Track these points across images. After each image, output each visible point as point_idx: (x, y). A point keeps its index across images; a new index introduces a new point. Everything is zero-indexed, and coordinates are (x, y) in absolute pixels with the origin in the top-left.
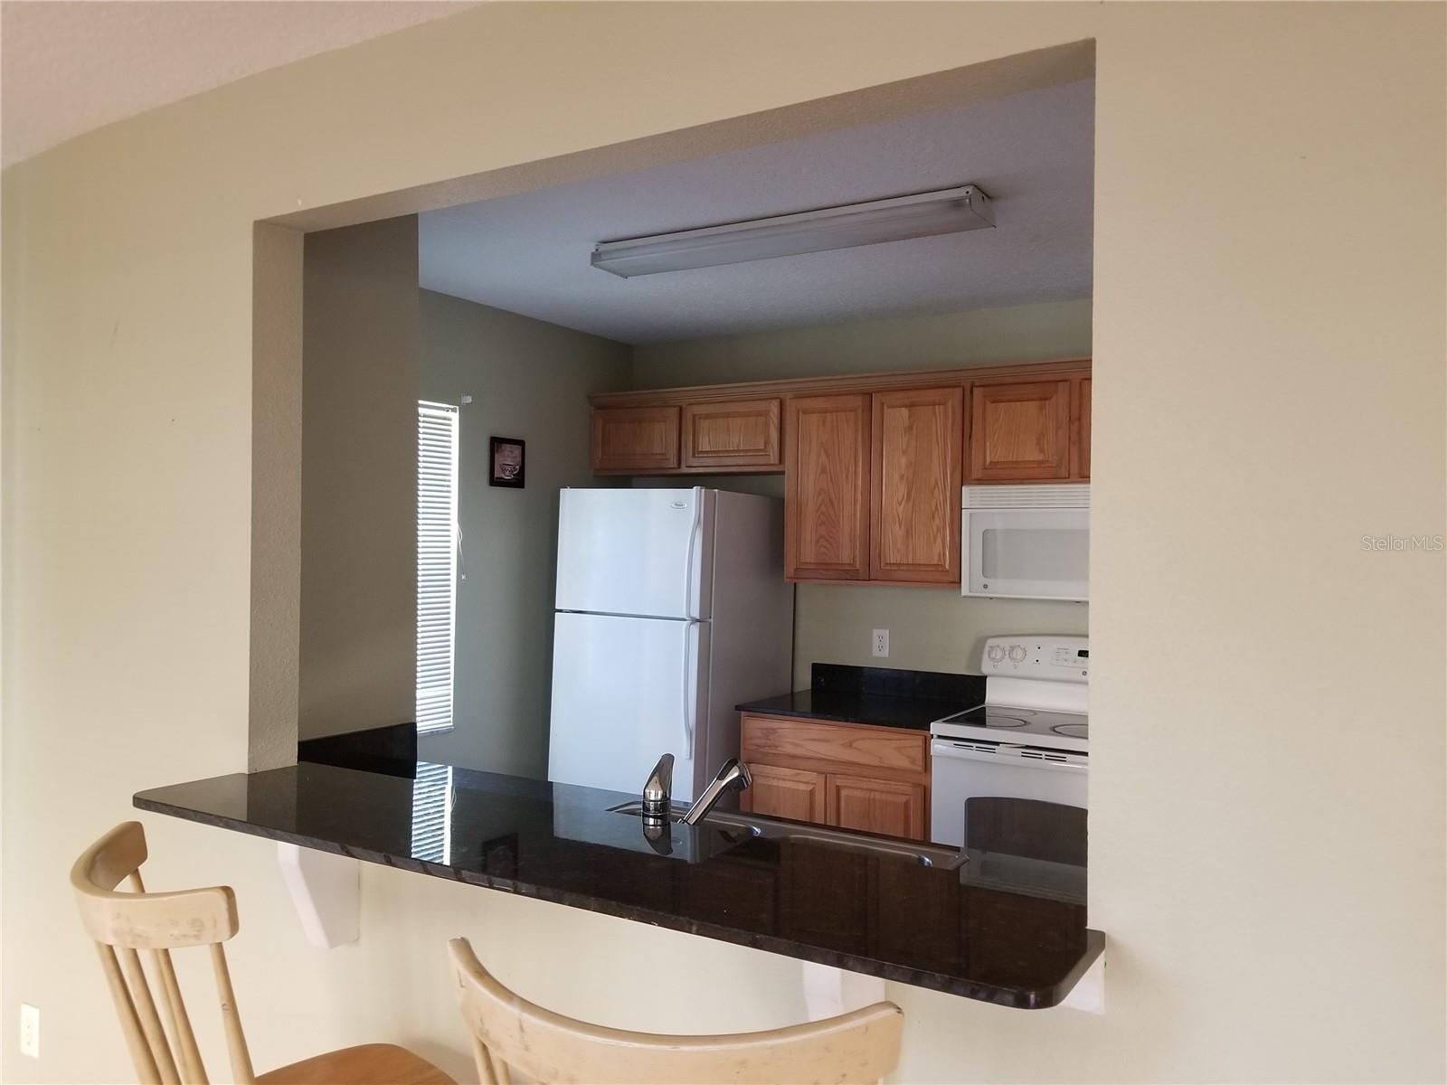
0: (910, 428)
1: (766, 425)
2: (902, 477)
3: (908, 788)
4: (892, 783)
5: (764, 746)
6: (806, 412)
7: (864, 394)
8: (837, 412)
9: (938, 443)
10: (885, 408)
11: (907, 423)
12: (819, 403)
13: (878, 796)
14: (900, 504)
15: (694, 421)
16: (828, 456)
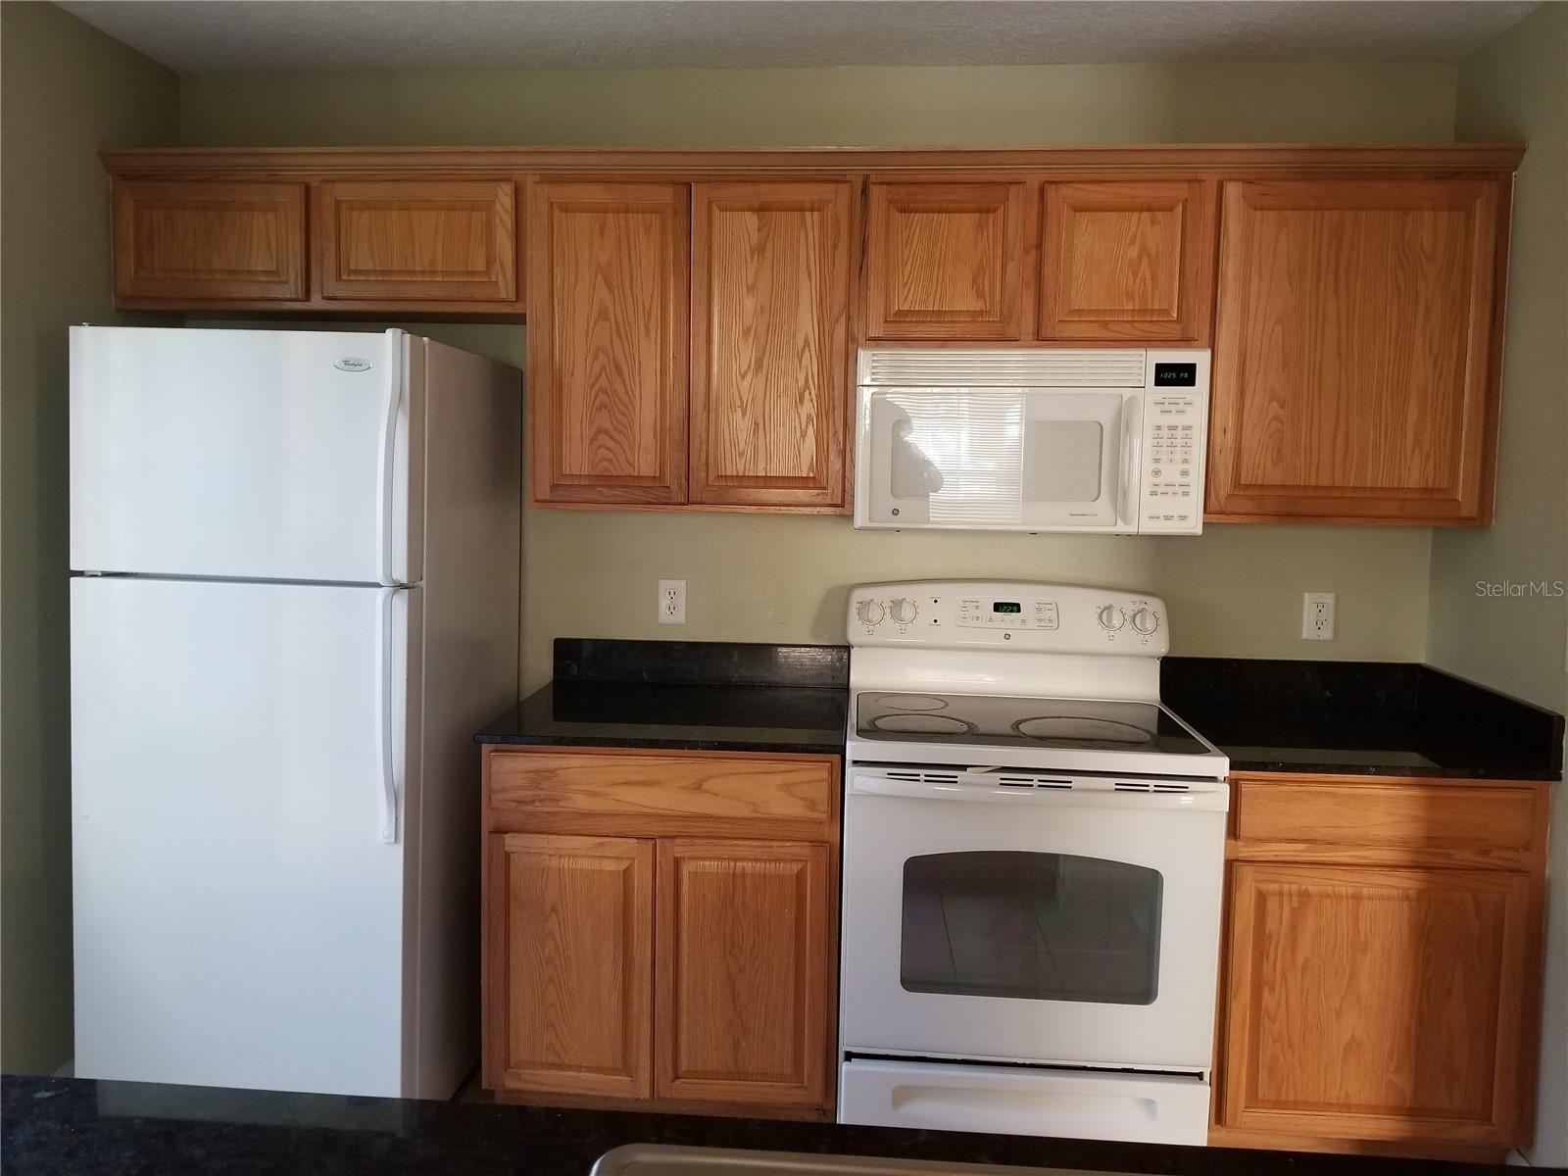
0: (760, 249)
1: (489, 228)
2: (747, 332)
3: (803, 850)
4: (775, 844)
5: (533, 801)
6: (566, 209)
7: (677, 184)
8: (627, 211)
9: (810, 275)
10: (716, 210)
11: (755, 238)
12: (592, 194)
13: (749, 866)
14: (743, 377)
15: (338, 214)
16: (611, 290)
